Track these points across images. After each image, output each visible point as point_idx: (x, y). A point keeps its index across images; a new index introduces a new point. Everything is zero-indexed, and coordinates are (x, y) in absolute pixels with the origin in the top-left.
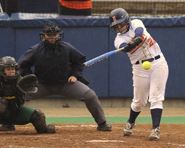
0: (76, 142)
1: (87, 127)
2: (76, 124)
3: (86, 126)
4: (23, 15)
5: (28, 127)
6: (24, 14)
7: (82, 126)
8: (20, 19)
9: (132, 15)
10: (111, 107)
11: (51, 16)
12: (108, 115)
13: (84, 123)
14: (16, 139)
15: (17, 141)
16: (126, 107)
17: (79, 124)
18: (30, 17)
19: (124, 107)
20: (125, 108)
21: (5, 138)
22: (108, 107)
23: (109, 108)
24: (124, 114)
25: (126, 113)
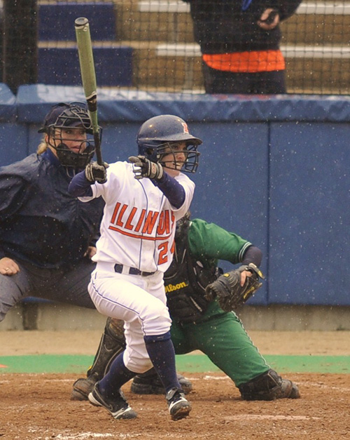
0: (197, 418)
1: (221, 380)
2: (191, 374)
3: (217, 378)
4: (47, 91)
5: (68, 380)
6: (51, 88)
7: (208, 377)
8: (41, 102)
9: (329, 92)
10: (274, 328)
11: (119, 94)
12: (267, 349)
13: (211, 370)
14: (43, 411)
15: (47, 414)
16: (312, 330)
17: (197, 373)
18: (66, 96)
19: (305, 328)
20: (307, 332)
21: (14, 407)
22: (266, 330)
23: (267, 333)
24: (308, 349)
25: (312, 344)
